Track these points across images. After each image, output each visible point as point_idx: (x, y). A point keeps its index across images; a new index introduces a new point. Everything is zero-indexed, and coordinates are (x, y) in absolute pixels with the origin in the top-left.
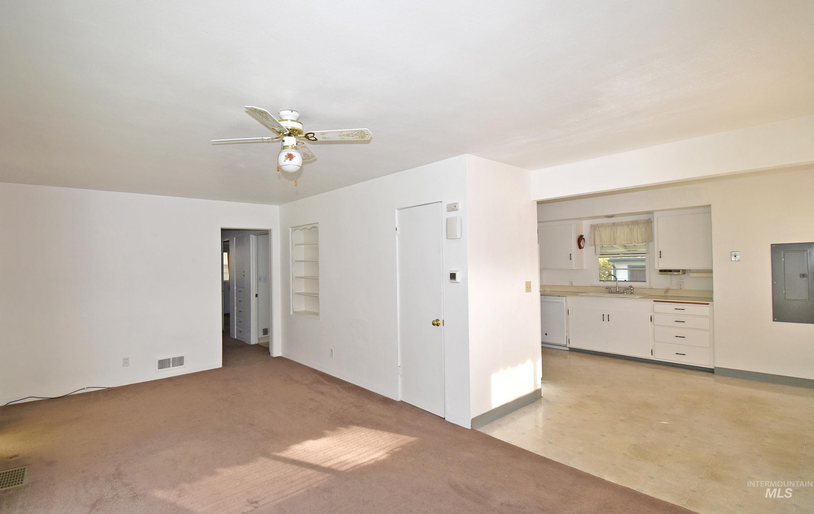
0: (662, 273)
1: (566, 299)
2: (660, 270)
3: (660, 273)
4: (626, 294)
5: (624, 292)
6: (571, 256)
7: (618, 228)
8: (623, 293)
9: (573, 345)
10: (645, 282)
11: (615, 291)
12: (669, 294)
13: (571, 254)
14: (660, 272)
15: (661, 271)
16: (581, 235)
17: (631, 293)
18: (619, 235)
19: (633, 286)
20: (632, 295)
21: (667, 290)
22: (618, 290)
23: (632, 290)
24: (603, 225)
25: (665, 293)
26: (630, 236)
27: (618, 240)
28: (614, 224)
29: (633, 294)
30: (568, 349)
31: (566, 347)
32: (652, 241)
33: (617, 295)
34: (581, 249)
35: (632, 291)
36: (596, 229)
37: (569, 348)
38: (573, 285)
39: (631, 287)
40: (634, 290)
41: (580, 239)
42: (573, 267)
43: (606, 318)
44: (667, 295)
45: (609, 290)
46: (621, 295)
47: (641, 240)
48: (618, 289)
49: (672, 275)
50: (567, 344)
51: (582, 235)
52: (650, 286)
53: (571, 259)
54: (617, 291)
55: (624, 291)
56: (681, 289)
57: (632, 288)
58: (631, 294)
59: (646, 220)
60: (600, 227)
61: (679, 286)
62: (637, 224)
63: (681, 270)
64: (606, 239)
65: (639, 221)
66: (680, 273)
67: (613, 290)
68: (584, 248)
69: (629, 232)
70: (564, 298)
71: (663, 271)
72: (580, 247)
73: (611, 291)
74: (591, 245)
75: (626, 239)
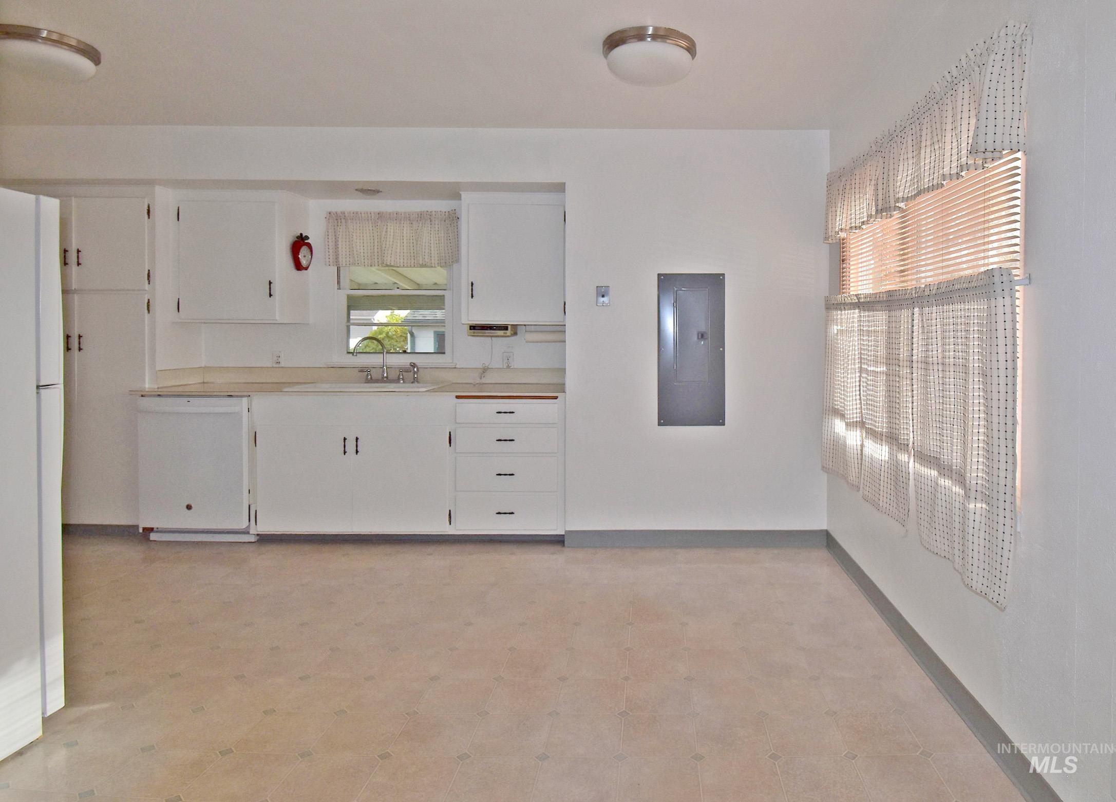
0: (474, 333)
1: (250, 404)
2: (471, 326)
3: (470, 333)
4: (404, 382)
5: (399, 378)
6: (270, 288)
7: (389, 227)
8: (397, 381)
9: (266, 526)
10: (444, 353)
11: (380, 377)
12: (489, 379)
13: (270, 283)
14: (470, 329)
15: (472, 328)
16: (301, 234)
17: (415, 380)
18: (391, 243)
19: (417, 364)
20: (416, 384)
21: (485, 370)
22: (385, 375)
23: (415, 373)
24: (356, 216)
25: (481, 378)
26: (415, 244)
28: (380, 215)
29: (418, 382)
30: (253, 539)
31: (248, 533)
32: (458, 261)
33: (384, 387)
34: (299, 272)
35: (416, 376)
36: (339, 224)
37: (258, 535)
38: (282, 365)
39: (413, 365)
40: (419, 373)
41: (300, 243)
42: (277, 318)
43: (351, 447)
44: (484, 381)
45: (367, 375)
46: (391, 387)
47: (436, 258)
48: (387, 374)
49: (493, 338)
50: (249, 527)
51: (304, 235)
52: (453, 363)
53: (270, 295)
54: (383, 377)
55: (399, 376)
56: (508, 367)
57: (415, 369)
58: (412, 383)
59: (447, 214)
60: (350, 221)
61: (506, 361)
62: (429, 221)
63: (509, 327)
64: (362, 251)
65: (434, 213)
66: (509, 332)
67: (375, 374)
68: (306, 269)
69: (411, 238)
70: (245, 400)
71: (476, 328)
72: (298, 266)
73: (371, 378)
74: (328, 263)
75: (405, 254)
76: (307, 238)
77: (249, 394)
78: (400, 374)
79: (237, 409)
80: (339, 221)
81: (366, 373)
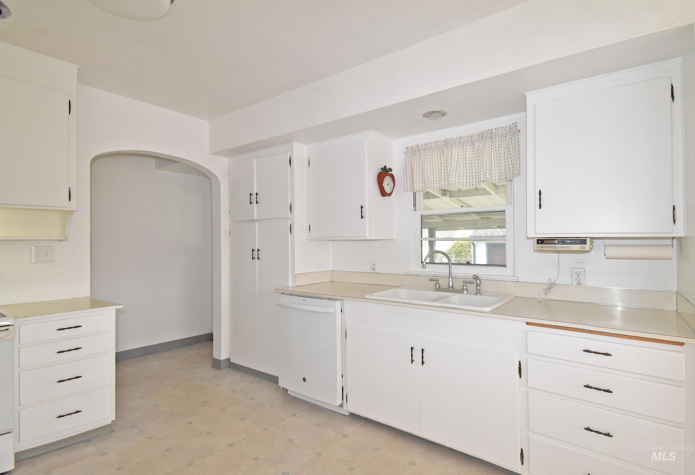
0: (542, 247)
1: (342, 306)
2: (538, 240)
3: (537, 246)
4: (468, 293)
5: (463, 289)
6: (362, 211)
7: (453, 151)
8: (461, 291)
10: (505, 266)
11: (446, 287)
12: (554, 295)
13: (362, 207)
14: (538, 243)
15: (540, 242)
16: (385, 167)
17: (478, 292)
18: (455, 164)
19: (480, 276)
20: (479, 296)
21: (551, 286)
22: (451, 284)
23: (477, 284)
24: (427, 147)
25: (546, 294)
26: (476, 165)
27: (454, 176)
28: (447, 143)
29: (481, 294)
32: (518, 174)
33: (449, 297)
34: (384, 197)
35: (479, 288)
36: (414, 155)
38: (377, 270)
39: (476, 278)
40: (481, 285)
41: (384, 174)
42: (367, 235)
43: (417, 356)
44: (550, 296)
45: (436, 284)
46: (456, 296)
47: (497, 175)
48: (453, 283)
49: (560, 253)
51: (387, 167)
52: (514, 276)
53: (362, 217)
54: (449, 287)
55: (463, 286)
56: (579, 284)
57: (478, 282)
58: (476, 294)
59: (508, 128)
60: (422, 152)
61: (575, 277)
62: (490, 139)
63: (588, 241)
64: (432, 177)
65: (494, 131)
66: (587, 247)
67: (443, 283)
68: (390, 195)
69: (473, 159)
70: (338, 303)
71: (545, 241)
72: (384, 193)
73: (439, 286)
74: (406, 189)
75: (468, 175)
76: (390, 170)
77: (342, 298)
78: (464, 285)
79: (332, 310)
80: (414, 153)
81: (435, 282)
